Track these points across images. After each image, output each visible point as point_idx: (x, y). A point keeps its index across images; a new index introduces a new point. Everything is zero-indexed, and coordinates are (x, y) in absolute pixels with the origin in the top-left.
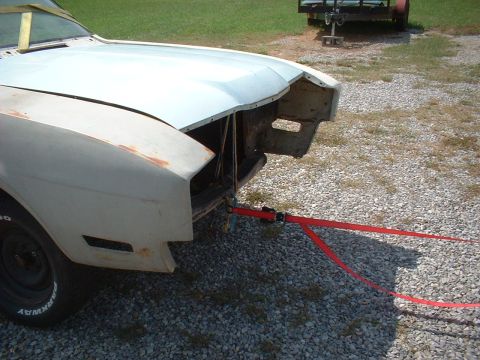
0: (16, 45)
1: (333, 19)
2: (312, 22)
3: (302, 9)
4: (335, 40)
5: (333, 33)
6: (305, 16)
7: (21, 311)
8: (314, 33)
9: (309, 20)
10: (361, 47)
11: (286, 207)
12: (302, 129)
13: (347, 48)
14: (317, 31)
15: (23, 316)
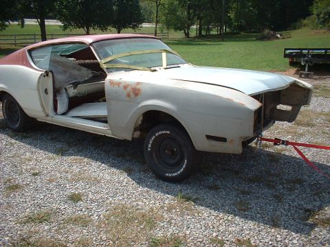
0: (162, 66)
1: (306, 62)
2: (292, 64)
3: (286, 56)
4: (308, 74)
5: (306, 70)
6: (288, 60)
7: (167, 175)
8: (293, 70)
9: (290, 62)
10: (325, 79)
11: (282, 151)
12: (292, 110)
13: (316, 79)
14: (296, 69)
15: (168, 177)
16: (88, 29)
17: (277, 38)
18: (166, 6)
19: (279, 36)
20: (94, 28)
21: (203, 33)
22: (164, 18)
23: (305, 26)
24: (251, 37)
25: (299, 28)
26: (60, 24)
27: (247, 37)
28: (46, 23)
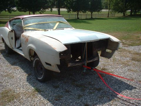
12: (112, 52)
15: (39, 79)
16: (78, 12)
18: (114, 2)
20: (80, 12)
21: (133, 14)
22: (112, 7)
26: (66, 10)
28: (60, 10)
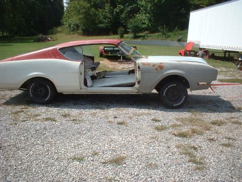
17: (49, 40)
19: (50, 39)
23: (59, 32)
24: (31, 39)
25: (55, 34)
27: (27, 39)
